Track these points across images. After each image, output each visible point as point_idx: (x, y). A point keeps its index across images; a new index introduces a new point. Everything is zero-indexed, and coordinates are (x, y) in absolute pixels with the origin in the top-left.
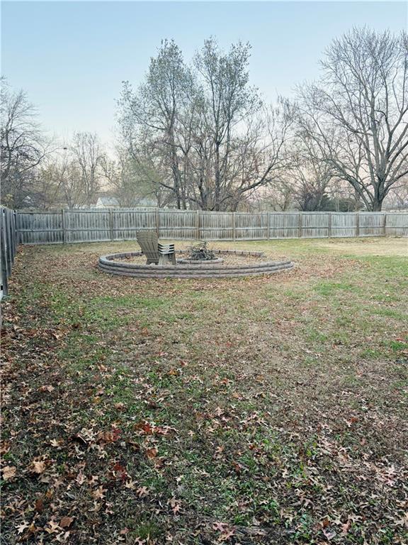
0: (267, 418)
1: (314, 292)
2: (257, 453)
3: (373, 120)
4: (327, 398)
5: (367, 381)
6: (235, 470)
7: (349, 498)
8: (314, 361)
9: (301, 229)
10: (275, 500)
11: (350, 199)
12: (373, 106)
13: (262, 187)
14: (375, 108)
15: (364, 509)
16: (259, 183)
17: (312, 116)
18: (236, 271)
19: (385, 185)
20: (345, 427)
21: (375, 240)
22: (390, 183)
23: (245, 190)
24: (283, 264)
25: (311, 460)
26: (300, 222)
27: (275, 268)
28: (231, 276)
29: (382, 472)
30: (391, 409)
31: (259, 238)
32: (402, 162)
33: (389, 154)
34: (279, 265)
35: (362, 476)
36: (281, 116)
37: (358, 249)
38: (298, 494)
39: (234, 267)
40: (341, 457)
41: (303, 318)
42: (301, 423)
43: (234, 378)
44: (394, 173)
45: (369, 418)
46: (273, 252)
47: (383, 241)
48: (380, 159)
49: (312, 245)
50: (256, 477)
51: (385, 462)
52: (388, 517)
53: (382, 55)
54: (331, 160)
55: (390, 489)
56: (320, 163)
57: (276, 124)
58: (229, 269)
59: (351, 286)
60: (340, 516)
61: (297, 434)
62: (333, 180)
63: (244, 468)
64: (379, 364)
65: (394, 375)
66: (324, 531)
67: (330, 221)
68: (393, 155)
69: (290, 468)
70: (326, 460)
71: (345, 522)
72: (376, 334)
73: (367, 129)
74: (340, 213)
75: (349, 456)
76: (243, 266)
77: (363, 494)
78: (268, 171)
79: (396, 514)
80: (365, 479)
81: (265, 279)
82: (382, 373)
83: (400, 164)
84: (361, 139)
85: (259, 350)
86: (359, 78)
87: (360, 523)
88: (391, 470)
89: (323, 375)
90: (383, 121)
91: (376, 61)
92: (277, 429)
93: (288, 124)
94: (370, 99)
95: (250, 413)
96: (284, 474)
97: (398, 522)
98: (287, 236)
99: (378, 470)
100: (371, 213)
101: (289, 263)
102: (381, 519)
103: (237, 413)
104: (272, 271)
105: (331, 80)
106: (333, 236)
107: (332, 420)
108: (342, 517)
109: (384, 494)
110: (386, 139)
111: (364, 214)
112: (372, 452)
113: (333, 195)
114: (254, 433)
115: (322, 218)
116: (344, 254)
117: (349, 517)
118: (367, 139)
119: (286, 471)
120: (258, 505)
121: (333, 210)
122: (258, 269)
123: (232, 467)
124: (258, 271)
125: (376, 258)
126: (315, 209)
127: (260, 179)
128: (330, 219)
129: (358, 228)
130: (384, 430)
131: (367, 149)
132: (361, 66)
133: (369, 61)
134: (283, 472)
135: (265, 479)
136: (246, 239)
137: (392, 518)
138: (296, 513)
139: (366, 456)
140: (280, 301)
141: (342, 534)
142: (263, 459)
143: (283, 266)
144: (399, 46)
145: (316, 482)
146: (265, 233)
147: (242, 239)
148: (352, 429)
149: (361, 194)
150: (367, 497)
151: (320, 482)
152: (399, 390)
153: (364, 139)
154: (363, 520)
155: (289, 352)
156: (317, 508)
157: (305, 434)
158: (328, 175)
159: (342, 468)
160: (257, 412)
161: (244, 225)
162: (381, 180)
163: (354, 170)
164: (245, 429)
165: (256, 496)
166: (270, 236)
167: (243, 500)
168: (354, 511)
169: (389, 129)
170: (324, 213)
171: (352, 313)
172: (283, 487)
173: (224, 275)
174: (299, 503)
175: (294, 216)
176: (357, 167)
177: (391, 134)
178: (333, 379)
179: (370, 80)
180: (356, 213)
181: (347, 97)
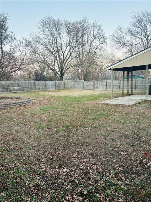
0: (20, 163)
1: (40, 111)
2: (16, 178)
3: (58, 49)
4: (44, 149)
5: (58, 140)
6: (6, 188)
7: (51, 184)
8: (39, 136)
9: (35, 87)
10: (23, 195)
11: (52, 76)
12: (57, 44)
13: (19, 71)
14: (58, 45)
15: (56, 187)
16: (17, 70)
17: (36, 45)
18: (8, 105)
19: (63, 72)
20: (50, 159)
21: (62, 90)
22: (65, 71)
23: (12, 72)
24: (29, 101)
25: (38, 175)
26: (35, 85)
27: (25, 103)
28: (6, 107)
29: (62, 171)
30: (65, 148)
31: (19, 91)
32: (68, 64)
33: (63, 61)
34: (27, 101)
35: (55, 175)
36: (24, 44)
37: (56, 94)
38: (32, 189)
39: (7, 103)
40: (48, 170)
41: (36, 121)
42: (34, 161)
43: (6, 150)
44: (66, 67)
45: (58, 153)
46: (25, 97)
47: (64, 91)
48: (61, 63)
49: (40, 93)
50: (15, 188)
51: (63, 168)
52: (64, 187)
53: (58, 27)
54: (45, 62)
55: (65, 177)
56: (41, 63)
57: (22, 47)
58: (5, 105)
59: (53, 107)
60: (47, 192)
61: (32, 166)
62: (46, 69)
63: (10, 186)
64: (62, 133)
65: (67, 136)
66: (42, 200)
67: (46, 84)
68: (65, 61)
69: (29, 180)
70: (43, 173)
71: (49, 194)
72: (61, 123)
73: (56, 52)
74: (49, 81)
75: (51, 169)
76: (12, 103)
77: (56, 181)
78: (20, 65)
79: (66, 185)
80: (56, 175)
81: (21, 107)
82: (63, 136)
83: (67, 65)
84: (55, 55)
85: (18, 136)
86: (51, 34)
87: (55, 192)
88: (65, 170)
89: (42, 141)
90: (61, 50)
91: (57, 29)
92: (25, 166)
93: (27, 48)
94: (56, 42)
95: (13, 162)
96: (26, 183)
97: (67, 188)
98: (31, 90)
99: (61, 171)
100: (60, 81)
101: (31, 100)
102: (61, 188)
103: (8, 164)
104: (24, 104)
105: (42, 33)
106: (47, 90)
107: (46, 157)
108: (48, 192)
109: (63, 179)
110: (62, 56)
111: (57, 82)
112: (59, 165)
113: (47, 75)
114: (15, 170)
115: (43, 83)
116: (51, 96)
117: (51, 191)
118: (56, 56)
119: (27, 182)
120: (16, 199)
121: (47, 81)
122: (18, 104)
123: (5, 187)
124: (18, 105)
125: (62, 97)
126: (40, 80)
127: (18, 68)
128: (46, 83)
129: (56, 87)
130: (63, 156)
131: (57, 59)
132: (52, 30)
133: (54, 28)
134: (26, 182)
135: (19, 188)
136: (14, 92)
137: (65, 187)
138: (31, 197)
139: (57, 167)
140: (27, 116)
141: (48, 199)
142: (18, 180)
143: (28, 102)
144: (63, 25)
145: (39, 182)
146: (21, 89)
147: (12, 92)
148: (53, 159)
149: (56, 75)
150: (57, 182)
151: (41, 182)
152: (68, 141)
153: (55, 56)
154: (55, 191)
155: (30, 135)
156: (39, 192)
157: (35, 165)
158: (44, 68)
159: (49, 174)
160: (16, 162)
161: (12, 86)
162: (62, 70)
163: (53, 66)
164: (11, 170)
165: (15, 196)
166: (23, 90)
167: (9, 199)
168: (52, 189)
169: (63, 53)
170: (44, 81)
171: (53, 116)
172: (26, 189)
173: (3, 108)
174: (33, 192)
175: (33, 83)
176: (54, 65)
177: (63, 54)
178: (46, 142)
179: (55, 35)
180: (55, 81)
181: (48, 40)
